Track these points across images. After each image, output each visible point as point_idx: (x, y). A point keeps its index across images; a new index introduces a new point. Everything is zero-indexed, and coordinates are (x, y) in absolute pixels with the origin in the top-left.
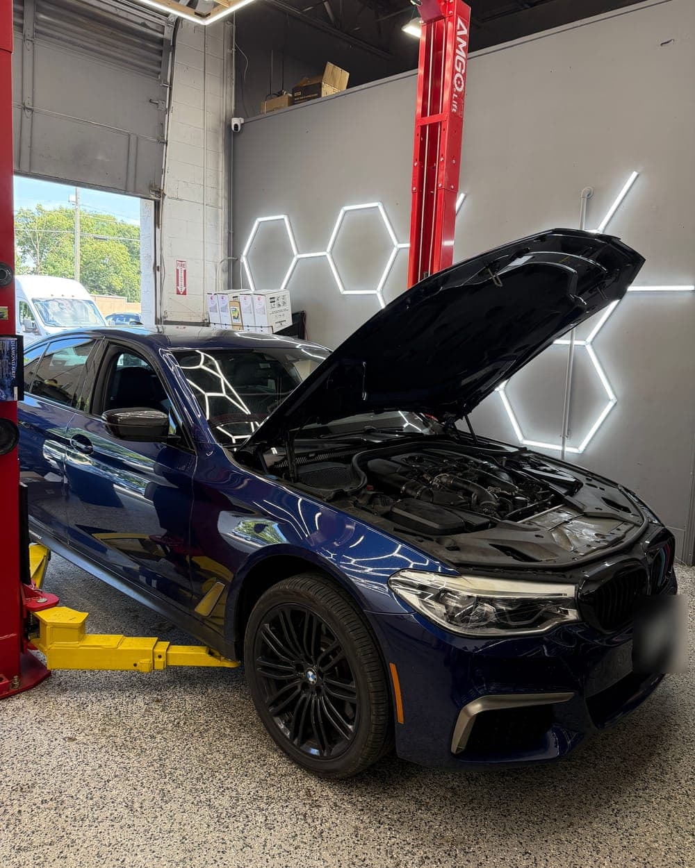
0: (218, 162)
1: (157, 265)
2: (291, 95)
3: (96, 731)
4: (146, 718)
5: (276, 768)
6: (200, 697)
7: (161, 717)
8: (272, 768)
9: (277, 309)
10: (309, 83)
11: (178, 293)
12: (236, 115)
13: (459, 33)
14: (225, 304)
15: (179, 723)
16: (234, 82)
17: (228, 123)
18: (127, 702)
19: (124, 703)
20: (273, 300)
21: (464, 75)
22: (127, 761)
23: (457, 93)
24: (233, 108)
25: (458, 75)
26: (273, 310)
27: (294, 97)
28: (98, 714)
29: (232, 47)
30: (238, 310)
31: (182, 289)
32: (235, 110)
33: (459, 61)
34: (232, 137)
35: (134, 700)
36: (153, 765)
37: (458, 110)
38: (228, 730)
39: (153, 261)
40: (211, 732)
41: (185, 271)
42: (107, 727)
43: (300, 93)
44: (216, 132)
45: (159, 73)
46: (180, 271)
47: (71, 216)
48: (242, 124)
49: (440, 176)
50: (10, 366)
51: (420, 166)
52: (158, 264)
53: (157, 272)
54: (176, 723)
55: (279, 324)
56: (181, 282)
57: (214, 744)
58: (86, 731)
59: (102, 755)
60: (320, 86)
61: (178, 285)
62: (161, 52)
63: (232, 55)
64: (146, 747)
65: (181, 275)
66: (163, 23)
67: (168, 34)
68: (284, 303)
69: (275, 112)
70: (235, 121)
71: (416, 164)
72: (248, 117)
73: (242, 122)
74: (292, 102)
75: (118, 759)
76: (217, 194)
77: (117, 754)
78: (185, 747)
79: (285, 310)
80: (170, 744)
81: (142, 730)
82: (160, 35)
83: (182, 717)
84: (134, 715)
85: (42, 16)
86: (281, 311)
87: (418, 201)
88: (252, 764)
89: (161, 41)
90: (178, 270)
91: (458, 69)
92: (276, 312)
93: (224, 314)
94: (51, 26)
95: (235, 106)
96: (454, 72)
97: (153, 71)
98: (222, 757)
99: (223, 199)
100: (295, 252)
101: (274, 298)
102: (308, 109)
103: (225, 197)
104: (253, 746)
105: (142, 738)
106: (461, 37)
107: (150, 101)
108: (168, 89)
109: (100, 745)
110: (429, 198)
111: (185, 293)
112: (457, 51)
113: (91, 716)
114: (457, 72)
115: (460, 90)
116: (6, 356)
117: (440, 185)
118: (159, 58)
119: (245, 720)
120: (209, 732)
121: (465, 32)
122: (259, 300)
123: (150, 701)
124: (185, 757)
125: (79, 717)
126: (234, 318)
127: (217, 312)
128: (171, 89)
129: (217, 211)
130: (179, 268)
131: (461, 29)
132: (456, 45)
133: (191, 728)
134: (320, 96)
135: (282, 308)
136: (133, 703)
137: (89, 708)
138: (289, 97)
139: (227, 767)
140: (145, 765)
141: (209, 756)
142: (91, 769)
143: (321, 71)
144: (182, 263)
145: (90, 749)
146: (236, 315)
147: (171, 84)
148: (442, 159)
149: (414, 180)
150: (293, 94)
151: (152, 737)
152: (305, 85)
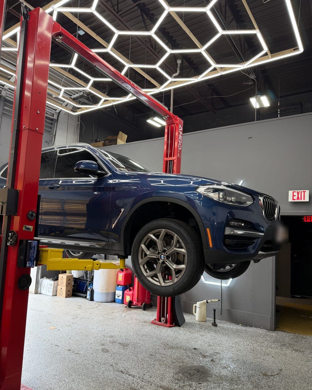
10: (112, 138)
13: (180, 130)
16: (79, 135)
21: (181, 144)
23: (179, 150)
25: (179, 144)
27: (105, 143)
29: (79, 122)
33: (180, 139)
37: (179, 156)
43: (108, 142)
45: (50, 131)
50: (34, 252)
60: (117, 140)
62: (52, 123)
63: (78, 124)
66: (54, 113)
67: (55, 117)
74: (104, 145)
82: (52, 117)
85: (6, 108)
89: (52, 120)
91: (180, 142)
94: (9, 112)
96: (178, 143)
97: (48, 131)
106: (180, 131)
107: (46, 142)
108: (54, 138)
112: (179, 136)
114: (179, 143)
115: (180, 149)
116: (33, 249)
118: (51, 126)
121: (182, 129)
128: (55, 138)
131: (181, 128)
132: (179, 133)
134: (116, 144)
138: (103, 143)
143: (117, 134)
147: (55, 136)
150: (105, 141)
152: (110, 139)
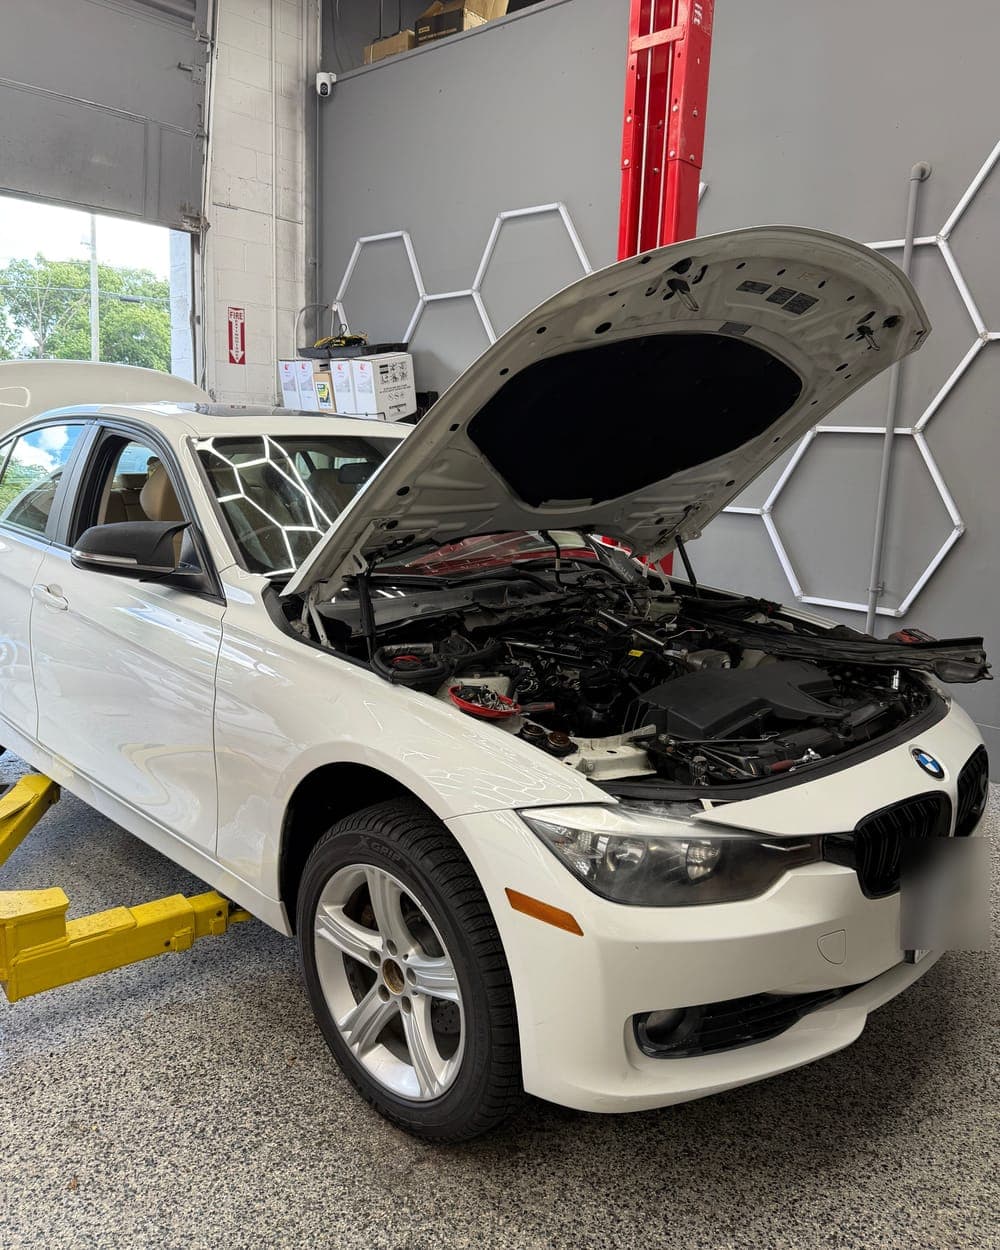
0: (294, 148)
1: (197, 314)
2: (413, 33)
3: (42, 1150)
4: (142, 1119)
5: (389, 1233)
6: (246, 1071)
7: (171, 1116)
8: (382, 1232)
9: (391, 384)
10: (443, 11)
11: (232, 360)
12: (324, 69)
14: (307, 378)
15: (203, 1130)
16: (319, 14)
17: (311, 83)
18: (109, 1085)
19: (103, 1086)
20: (384, 369)
22: (94, 1220)
24: (319, 57)
26: (386, 386)
27: (418, 35)
28: (50, 1111)
30: (328, 385)
31: (237, 354)
32: (322, 60)
34: (317, 105)
35: (123, 1079)
36: (145, 1230)
37: (703, 21)
38: (298, 1144)
39: (190, 308)
40: (266, 1148)
41: (242, 325)
42: (65, 1141)
43: (427, 29)
44: (291, 96)
45: (192, 20)
46: (234, 325)
47: (85, 268)
48: (333, 84)
49: (672, 137)
51: (636, 123)
52: (198, 312)
53: (197, 326)
54: (197, 1130)
55: (395, 410)
56: (237, 344)
57: (269, 1176)
58: (22, 1152)
59: (46, 1207)
60: (461, 14)
61: (231, 347)
64: (135, 1185)
65: (236, 331)
68: (404, 375)
69: (387, 61)
70: (322, 78)
71: (629, 119)
72: (343, 72)
73: (334, 80)
74: (415, 42)
75: (79, 1216)
76: (295, 199)
77: (76, 1204)
78: (212, 1186)
79: (405, 386)
80: (184, 1178)
81: (131, 1146)
83: (210, 1116)
84: (120, 1114)
86: (399, 388)
87: (633, 183)
88: (342, 1224)
90: (230, 323)
92: (391, 389)
93: (307, 393)
95: (323, 55)
97: (183, 16)
98: (283, 1209)
99: (304, 208)
100: (421, 290)
101: (386, 366)
102: (442, 52)
103: (306, 205)
104: (343, 1182)
105: (129, 1165)
109: (47, 1182)
110: (653, 181)
111: (242, 361)
113: (36, 1115)
117: (672, 154)
119: (332, 1122)
120: (261, 1149)
122: (362, 368)
123: (153, 1082)
124: (211, 1208)
125: (14, 1117)
126: (322, 400)
127: (295, 390)
128: (213, 45)
129: (295, 230)
130: (233, 320)
133: (226, 1141)
134: (460, 29)
135: (398, 383)
136: (119, 1086)
137: (34, 1099)
138: (410, 36)
139: (293, 1231)
140: (130, 1230)
141: (257, 1205)
142: (20, 1239)
144: (236, 312)
145: (26, 1193)
146: (324, 395)
147: (213, 37)
148: (675, 108)
149: (625, 147)
150: (416, 31)
151: (151, 1163)
152: (435, 14)
